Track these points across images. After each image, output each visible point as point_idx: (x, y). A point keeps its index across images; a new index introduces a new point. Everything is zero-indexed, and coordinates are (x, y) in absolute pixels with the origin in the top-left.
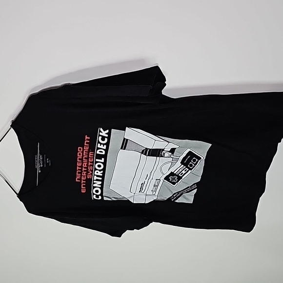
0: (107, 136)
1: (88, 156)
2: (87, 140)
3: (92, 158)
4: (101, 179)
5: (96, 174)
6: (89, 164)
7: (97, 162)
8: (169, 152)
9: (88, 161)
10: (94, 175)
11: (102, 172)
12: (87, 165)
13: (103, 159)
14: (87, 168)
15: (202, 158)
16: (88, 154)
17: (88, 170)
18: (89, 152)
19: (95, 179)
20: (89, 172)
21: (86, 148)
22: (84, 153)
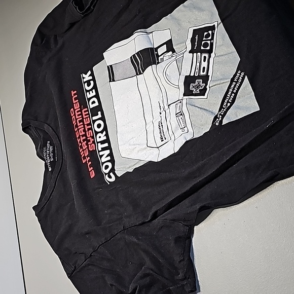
0: (91, 78)
1: (82, 117)
2: (74, 95)
3: (87, 118)
4: (106, 145)
5: (99, 140)
6: (87, 128)
7: (94, 121)
8: (167, 51)
9: (84, 124)
10: (98, 143)
11: (104, 133)
12: (84, 131)
13: (99, 113)
14: (85, 135)
15: (216, 24)
16: (81, 114)
17: (87, 137)
18: (81, 111)
19: (100, 149)
20: (89, 141)
21: (77, 106)
22: (77, 114)
